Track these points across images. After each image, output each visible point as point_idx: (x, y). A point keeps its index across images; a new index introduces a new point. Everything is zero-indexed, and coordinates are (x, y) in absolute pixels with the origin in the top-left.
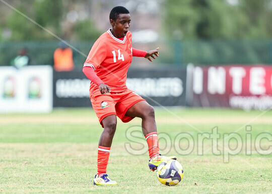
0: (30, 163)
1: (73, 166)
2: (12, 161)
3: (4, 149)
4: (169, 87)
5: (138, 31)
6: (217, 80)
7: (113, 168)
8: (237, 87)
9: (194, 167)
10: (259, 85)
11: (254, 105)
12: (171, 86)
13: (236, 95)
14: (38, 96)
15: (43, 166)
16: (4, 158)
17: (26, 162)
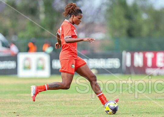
0: (42, 104)
1: (65, 106)
2: (33, 104)
3: (27, 97)
4: (113, 64)
5: (94, 33)
6: (139, 60)
7: (87, 107)
8: (149, 63)
9: (130, 106)
10: (161, 62)
11: (159, 73)
12: (114, 63)
13: (149, 67)
14: (43, 68)
15: (49, 106)
16: (28, 102)
17: (40, 104)
